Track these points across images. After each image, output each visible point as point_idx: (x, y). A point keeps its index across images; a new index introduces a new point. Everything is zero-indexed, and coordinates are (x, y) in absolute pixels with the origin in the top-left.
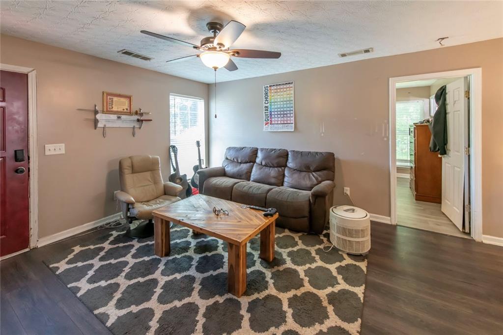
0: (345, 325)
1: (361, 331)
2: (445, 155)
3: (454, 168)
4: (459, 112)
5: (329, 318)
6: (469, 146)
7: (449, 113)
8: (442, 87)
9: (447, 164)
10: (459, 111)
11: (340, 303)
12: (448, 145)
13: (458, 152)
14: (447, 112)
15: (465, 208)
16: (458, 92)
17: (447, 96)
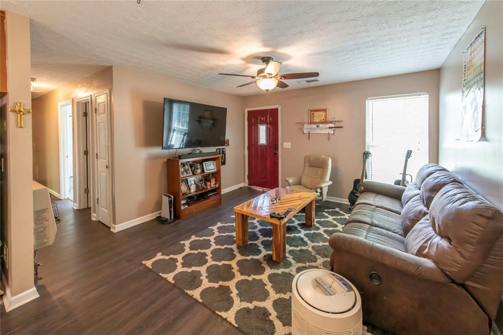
0: (200, 289)
1: (193, 298)
5: (209, 282)
11: (220, 294)
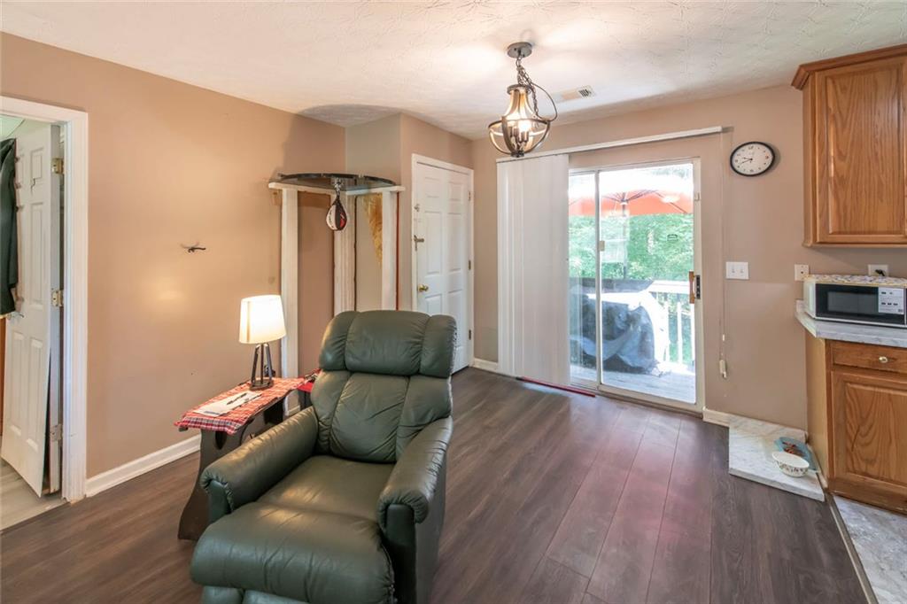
2: (13, 313)
3: (31, 341)
4: (40, 206)
6: (62, 288)
7: (22, 207)
8: (8, 140)
9: (16, 334)
10: (41, 203)
12: (19, 286)
13: (39, 302)
14: (18, 205)
15: (51, 436)
16: (39, 159)
17: (19, 165)
